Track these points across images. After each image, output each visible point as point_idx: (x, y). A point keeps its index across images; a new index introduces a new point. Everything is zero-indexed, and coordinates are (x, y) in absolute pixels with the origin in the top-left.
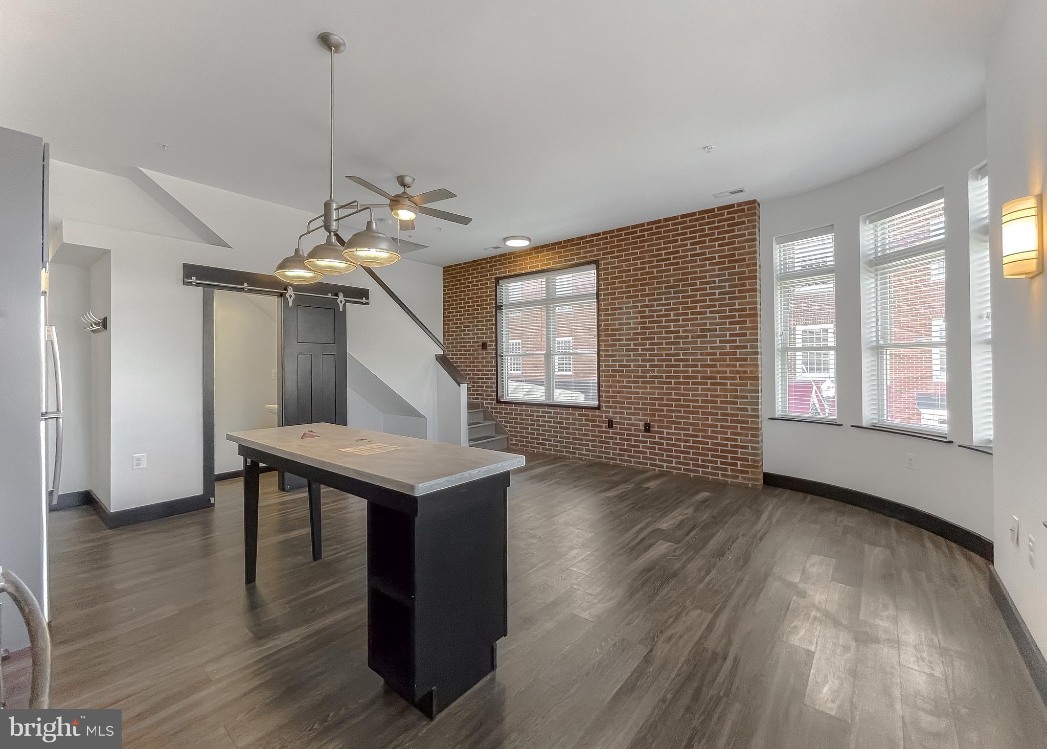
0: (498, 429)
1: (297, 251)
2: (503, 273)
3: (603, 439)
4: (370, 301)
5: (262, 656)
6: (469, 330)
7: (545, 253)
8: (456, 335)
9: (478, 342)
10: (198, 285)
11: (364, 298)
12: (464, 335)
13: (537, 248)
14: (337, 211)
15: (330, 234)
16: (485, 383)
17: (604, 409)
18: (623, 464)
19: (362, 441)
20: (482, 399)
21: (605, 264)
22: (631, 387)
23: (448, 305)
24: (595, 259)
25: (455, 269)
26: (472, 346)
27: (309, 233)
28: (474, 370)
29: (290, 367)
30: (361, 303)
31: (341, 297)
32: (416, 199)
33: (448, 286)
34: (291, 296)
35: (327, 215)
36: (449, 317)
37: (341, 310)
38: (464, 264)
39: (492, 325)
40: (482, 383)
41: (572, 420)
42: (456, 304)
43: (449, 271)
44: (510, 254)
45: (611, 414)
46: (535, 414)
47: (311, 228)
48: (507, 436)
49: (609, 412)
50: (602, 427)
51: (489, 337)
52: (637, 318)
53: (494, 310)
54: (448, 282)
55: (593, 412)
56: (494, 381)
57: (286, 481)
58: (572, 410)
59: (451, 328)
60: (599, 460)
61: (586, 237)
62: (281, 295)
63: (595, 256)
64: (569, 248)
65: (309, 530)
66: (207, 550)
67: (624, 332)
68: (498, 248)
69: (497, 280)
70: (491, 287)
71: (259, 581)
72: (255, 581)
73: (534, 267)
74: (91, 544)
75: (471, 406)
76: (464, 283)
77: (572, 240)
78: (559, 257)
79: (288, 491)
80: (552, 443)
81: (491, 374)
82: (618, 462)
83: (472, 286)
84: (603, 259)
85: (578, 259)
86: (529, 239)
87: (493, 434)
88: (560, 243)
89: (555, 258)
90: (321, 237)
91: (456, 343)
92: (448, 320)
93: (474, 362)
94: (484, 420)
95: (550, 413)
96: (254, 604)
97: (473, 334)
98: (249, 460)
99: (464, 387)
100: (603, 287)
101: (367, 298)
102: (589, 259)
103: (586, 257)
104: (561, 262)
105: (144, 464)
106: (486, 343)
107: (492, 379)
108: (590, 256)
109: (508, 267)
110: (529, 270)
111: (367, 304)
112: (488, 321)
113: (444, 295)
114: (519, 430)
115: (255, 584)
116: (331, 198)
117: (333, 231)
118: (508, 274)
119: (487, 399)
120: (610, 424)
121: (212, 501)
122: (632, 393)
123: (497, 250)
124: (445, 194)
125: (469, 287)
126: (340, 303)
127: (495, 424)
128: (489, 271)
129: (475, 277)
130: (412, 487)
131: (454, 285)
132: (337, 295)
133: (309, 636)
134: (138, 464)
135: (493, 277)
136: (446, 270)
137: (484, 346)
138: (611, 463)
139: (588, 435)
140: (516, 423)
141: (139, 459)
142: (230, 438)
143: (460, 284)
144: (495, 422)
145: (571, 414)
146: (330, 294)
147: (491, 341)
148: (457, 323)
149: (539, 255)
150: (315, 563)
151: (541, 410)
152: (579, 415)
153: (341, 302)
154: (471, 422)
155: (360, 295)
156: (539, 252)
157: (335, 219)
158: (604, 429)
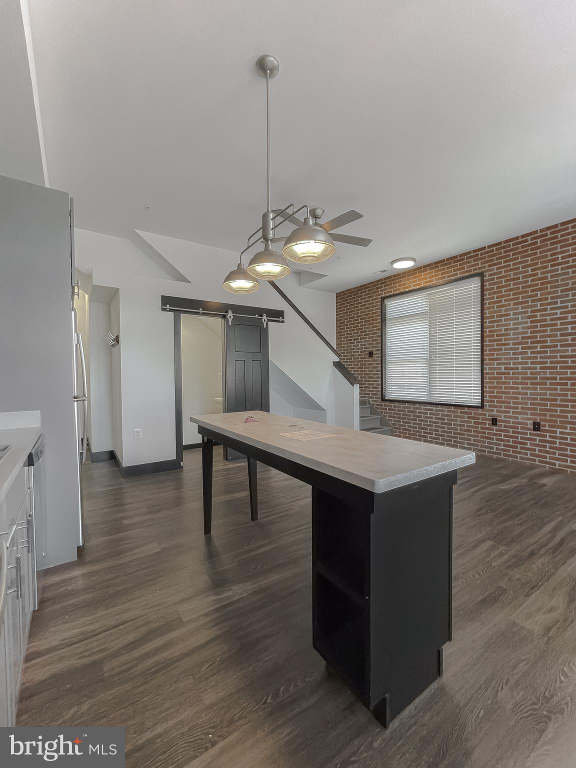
0: (384, 423)
1: (239, 265)
2: (388, 292)
3: (486, 435)
4: (285, 320)
5: (220, 605)
6: (357, 342)
7: (428, 272)
8: (347, 347)
9: (366, 351)
10: (171, 310)
11: (281, 318)
12: (354, 346)
13: (420, 268)
14: (274, 220)
15: (268, 243)
16: (371, 384)
17: (488, 408)
18: (508, 459)
19: (294, 427)
20: (369, 397)
21: (490, 275)
22: (518, 388)
23: (340, 323)
24: (480, 271)
25: (346, 294)
26: (360, 355)
27: (249, 247)
28: (362, 374)
29: (230, 370)
30: (278, 321)
31: (265, 317)
32: (326, 226)
33: (341, 308)
34: (230, 317)
35: (265, 227)
36: (341, 332)
37: (265, 327)
38: (353, 289)
39: (378, 336)
40: (368, 384)
41: (454, 417)
42: (347, 322)
43: (341, 296)
44: (394, 276)
45: (495, 413)
46: (417, 411)
47: (250, 243)
48: (391, 428)
49: (493, 411)
50: (485, 424)
51: (375, 347)
52: (527, 323)
53: (379, 325)
54: (340, 305)
55: (476, 411)
56: (380, 383)
57: (228, 454)
58: (454, 409)
59: (342, 341)
60: (482, 453)
61: (469, 253)
62: (224, 316)
63: (480, 268)
64: (453, 265)
65: (248, 493)
66: (179, 502)
67: (512, 336)
68: (385, 271)
69: (383, 299)
70: (377, 305)
71: (213, 532)
72: (210, 532)
73: (417, 285)
74: (112, 488)
75: (362, 403)
76: (354, 305)
77: (456, 257)
78: (442, 274)
79: (230, 460)
80: (434, 436)
81: (377, 378)
82: (502, 456)
83: (361, 306)
84: (488, 271)
85: (461, 273)
86: (414, 260)
87: (379, 426)
88: (443, 261)
89: (437, 275)
90: (260, 247)
91: (347, 353)
92: (340, 335)
93: (362, 368)
94: (371, 414)
95: (432, 410)
96: (211, 555)
97: (361, 345)
98: (205, 438)
99: (357, 386)
100: (488, 296)
101: (283, 318)
102: (473, 272)
103: (470, 271)
104: (444, 278)
105: (141, 436)
106: (372, 352)
107: (377, 381)
108: (475, 270)
109: (392, 288)
110: (413, 288)
111: (283, 322)
112: (375, 333)
113: (337, 315)
114: (401, 423)
115: (211, 535)
116: (268, 210)
117: (270, 240)
118: (392, 293)
119: (373, 398)
120: (494, 422)
121: (182, 465)
122: (519, 393)
123: (385, 273)
124: (353, 216)
125: (358, 307)
126: (264, 322)
127: (380, 418)
128: (376, 292)
129: (363, 299)
130: (372, 482)
131: (345, 307)
132: (261, 316)
133: (256, 593)
134: (138, 436)
135: (379, 297)
136: (339, 295)
137: (371, 354)
138: (495, 457)
139: (470, 431)
140: (399, 418)
141: (138, 432)
142: (192, 420)
143: (350, 305)
144: (380, 417)
145: (453, 412)
146: (257, 315)
147: (377, 350)
148: (348, 337)
149: (423, 274)
150: (253, 523)
151: (423, 407)
152: (461, 413)
153: (265, 320)
154: (362, 415)
155: (277, 315)
156: (422, 272)
157: (272, 228)
158: (487, 426)
